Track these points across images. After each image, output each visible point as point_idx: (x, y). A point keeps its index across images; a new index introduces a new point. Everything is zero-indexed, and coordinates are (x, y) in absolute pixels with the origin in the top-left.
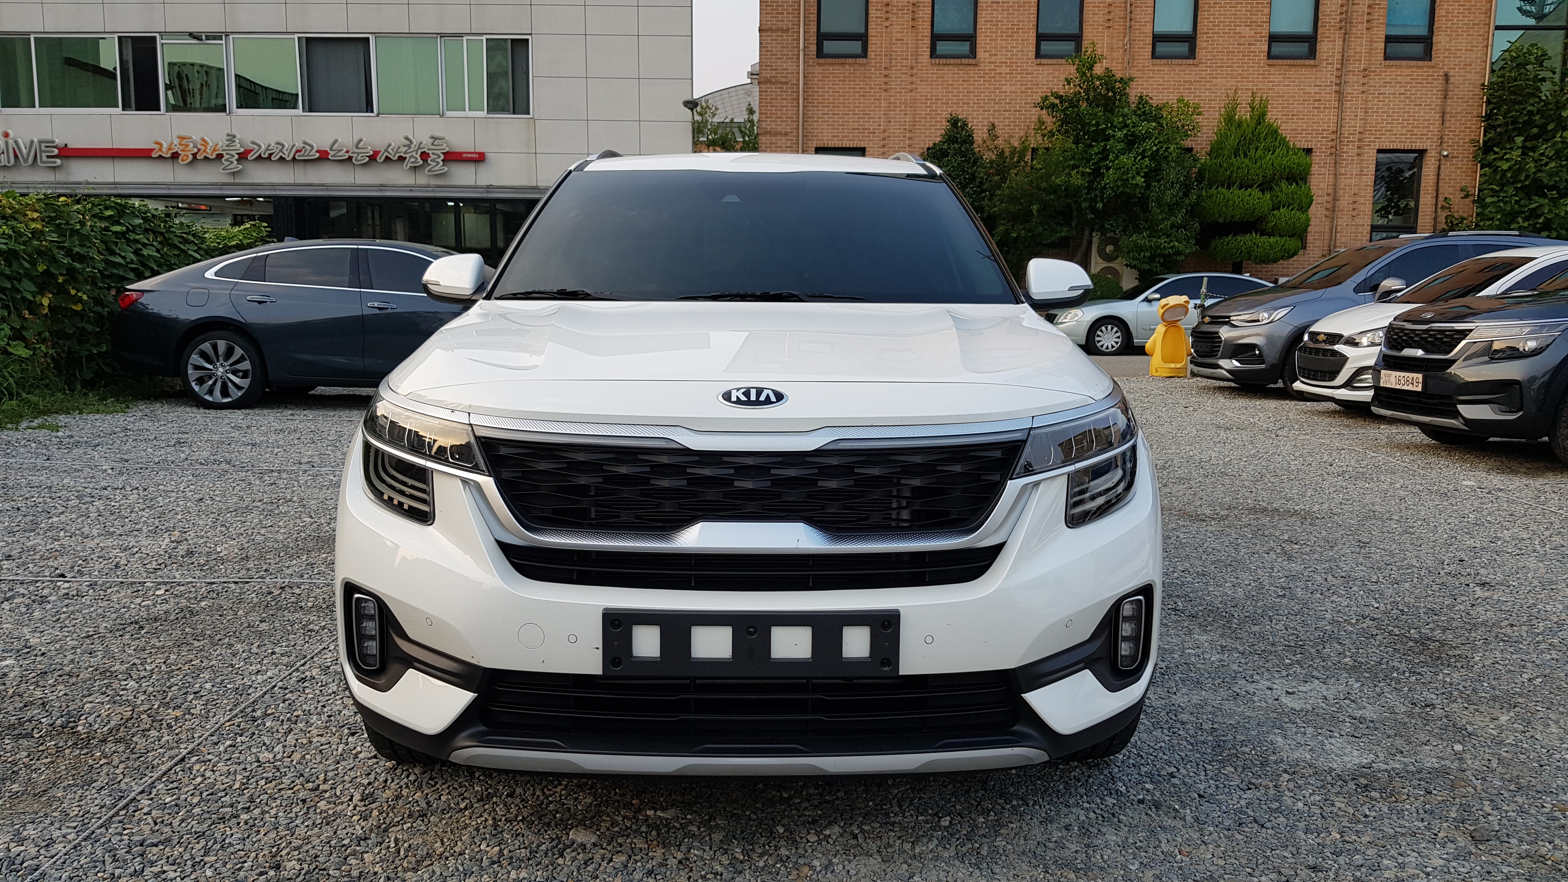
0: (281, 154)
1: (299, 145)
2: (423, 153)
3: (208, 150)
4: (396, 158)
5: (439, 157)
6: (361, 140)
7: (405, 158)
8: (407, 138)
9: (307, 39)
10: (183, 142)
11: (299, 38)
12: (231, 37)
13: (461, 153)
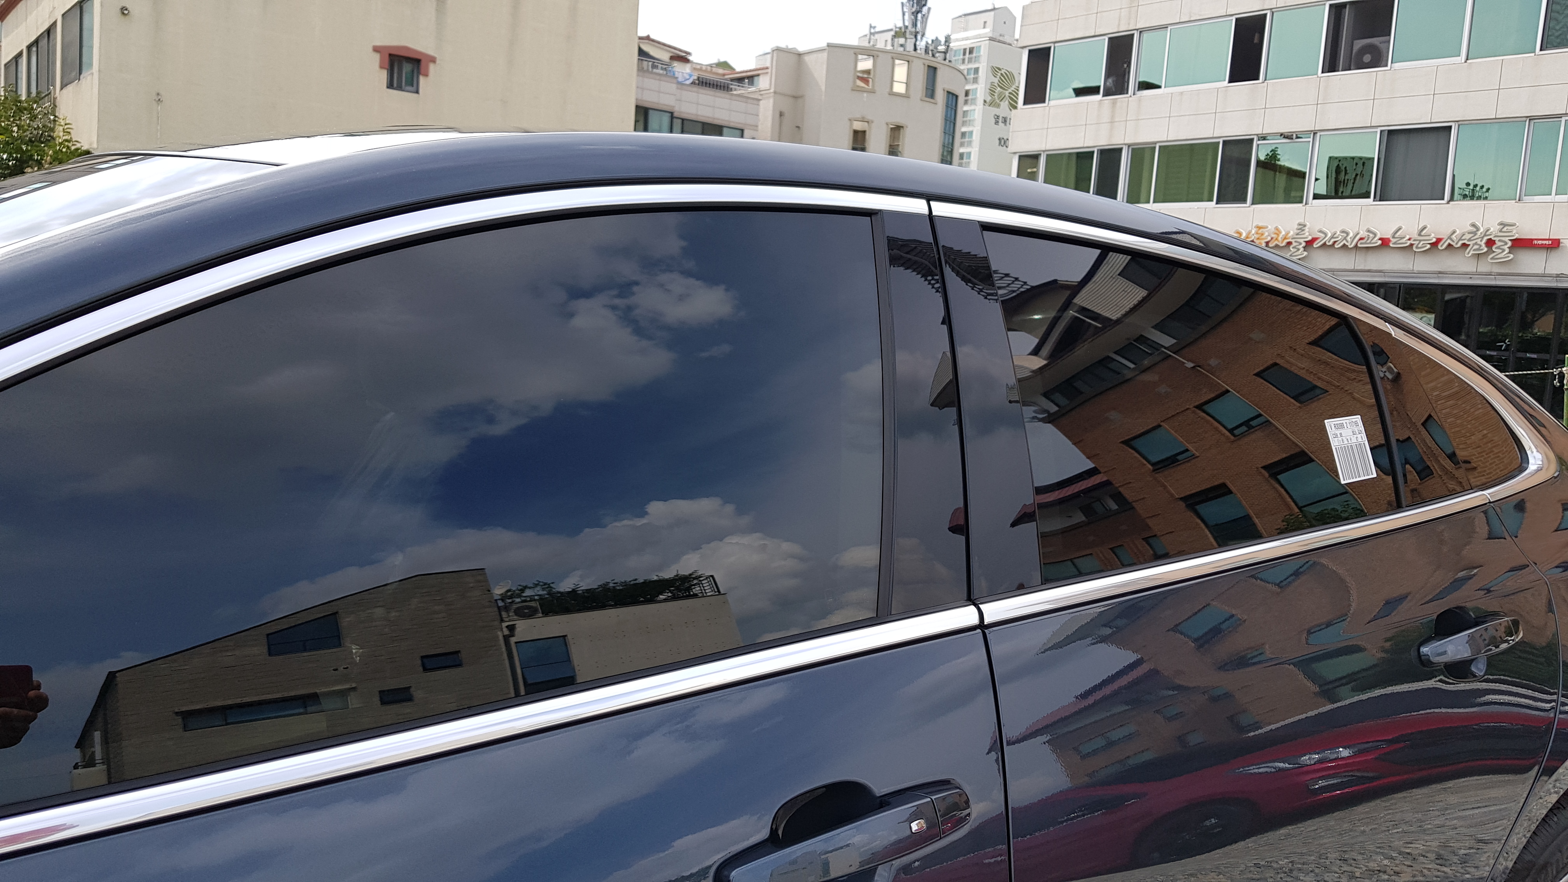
0: (1344, 242)
1: (1363, 234)
2: (1491, 239)
3: (1280, 239)
4: (1459, 245)
5: (1506, 244)
6: (1424, 228)
7: (1469, 245)
8: (1473, 225)
9: (1390, 132)
10: (1260, 231)
11: (1381, 131)
12: (1318, 135)
13: (1532, 240)
